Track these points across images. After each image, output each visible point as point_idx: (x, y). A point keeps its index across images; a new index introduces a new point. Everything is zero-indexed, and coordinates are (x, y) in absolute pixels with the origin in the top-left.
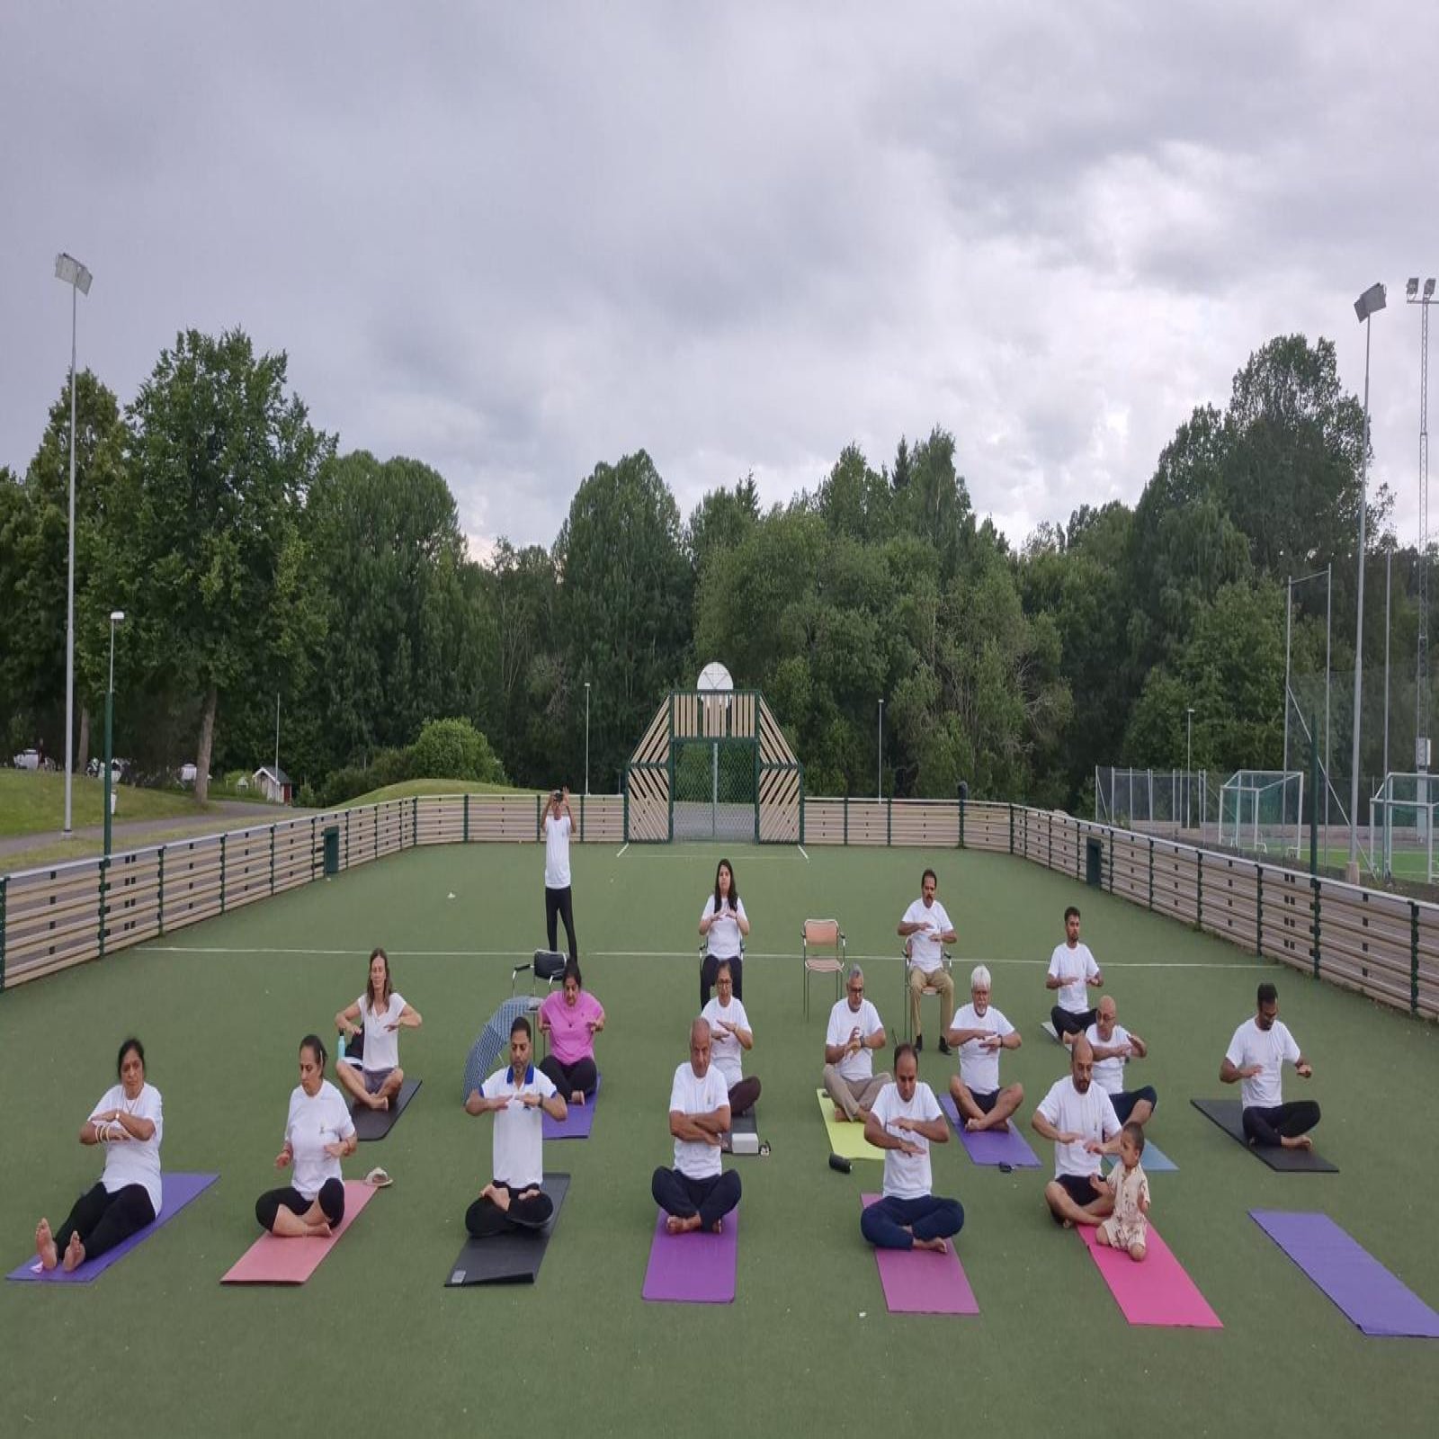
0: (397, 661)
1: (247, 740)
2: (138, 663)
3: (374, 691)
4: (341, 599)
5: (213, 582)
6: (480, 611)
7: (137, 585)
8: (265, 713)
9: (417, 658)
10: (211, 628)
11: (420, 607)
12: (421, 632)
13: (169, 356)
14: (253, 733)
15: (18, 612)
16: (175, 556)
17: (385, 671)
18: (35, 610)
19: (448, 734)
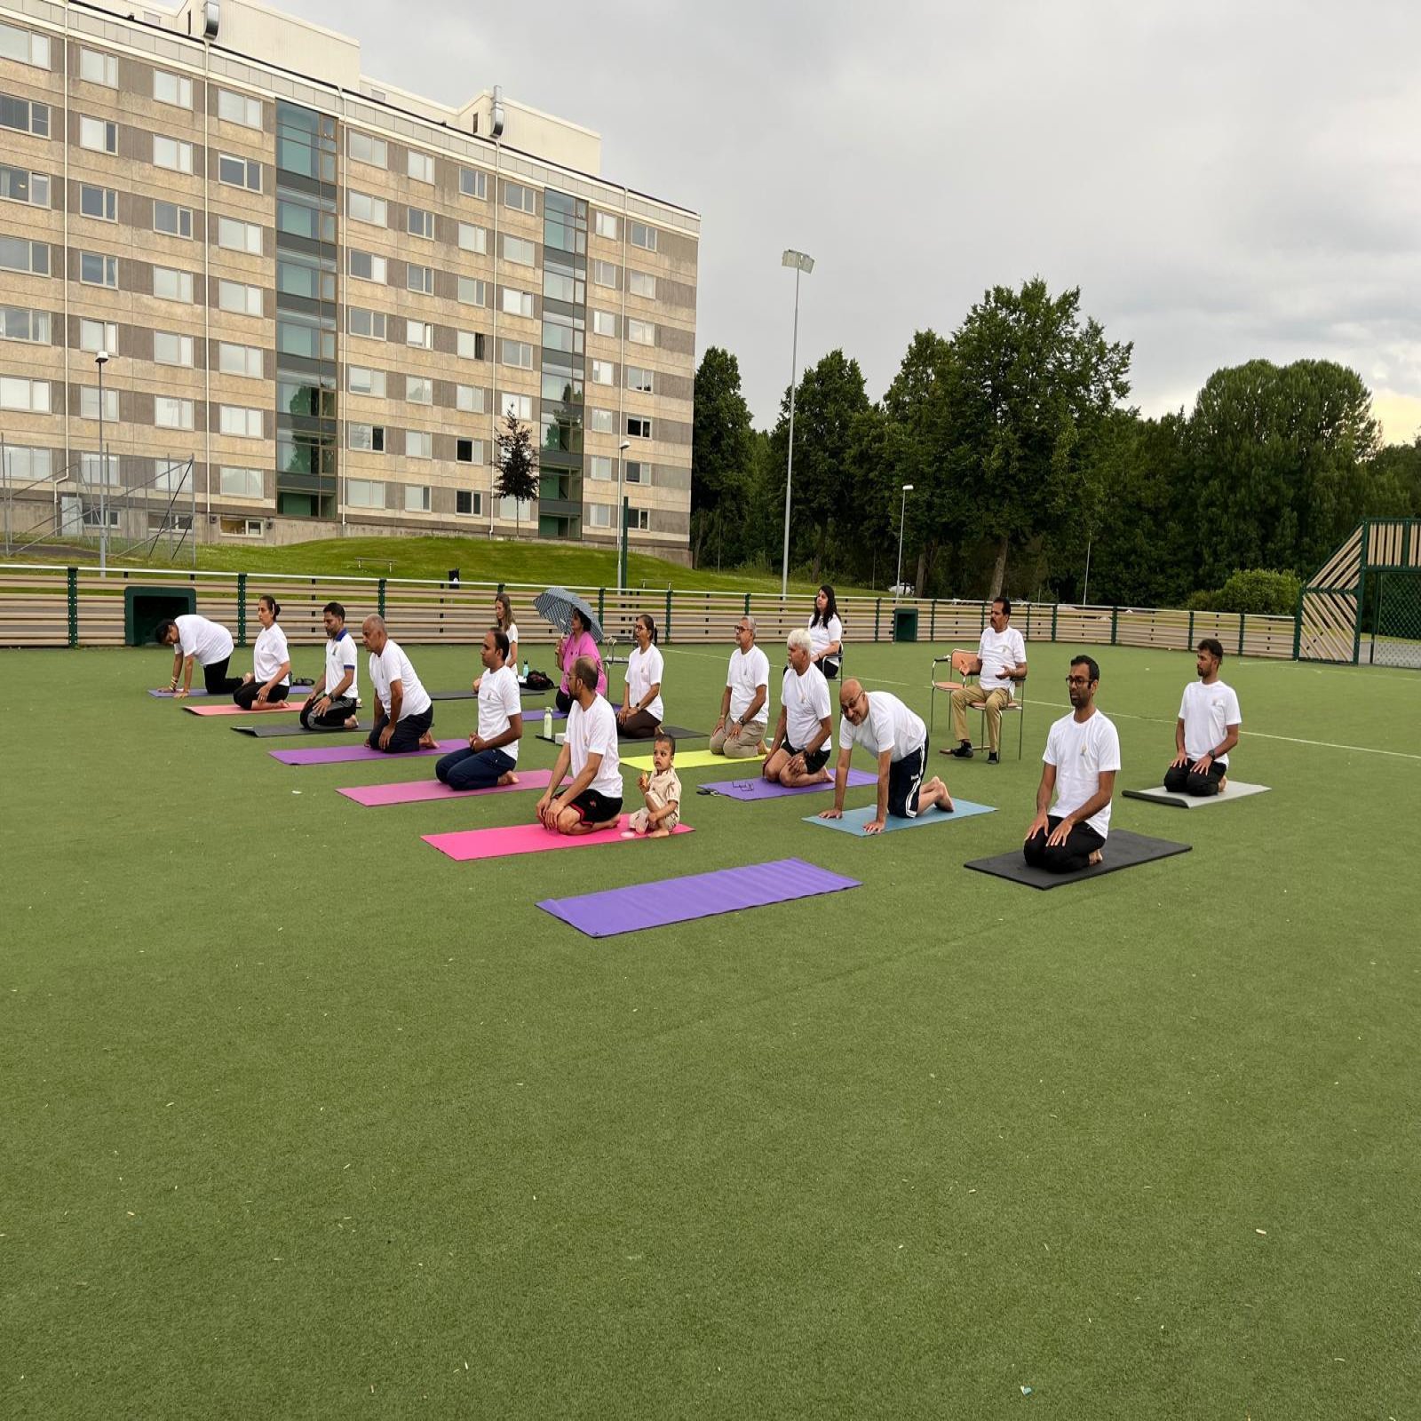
0: (1279, 530)
1: (1120, 590)
2: (933, 519)
3: (1252, 555)
5: (993, 461)
6: (1386, 486)
7: (935, 468)
8: (1137, 570)
9: (1304, 527)
10: (994, 496)
11: (1311, 485)
12: (1310, 505)
13: (979, 308)
14: (1125, 584)
15: (872, 493)
16: (965, 447)
17: (1265, 539)
18: (880, 490)
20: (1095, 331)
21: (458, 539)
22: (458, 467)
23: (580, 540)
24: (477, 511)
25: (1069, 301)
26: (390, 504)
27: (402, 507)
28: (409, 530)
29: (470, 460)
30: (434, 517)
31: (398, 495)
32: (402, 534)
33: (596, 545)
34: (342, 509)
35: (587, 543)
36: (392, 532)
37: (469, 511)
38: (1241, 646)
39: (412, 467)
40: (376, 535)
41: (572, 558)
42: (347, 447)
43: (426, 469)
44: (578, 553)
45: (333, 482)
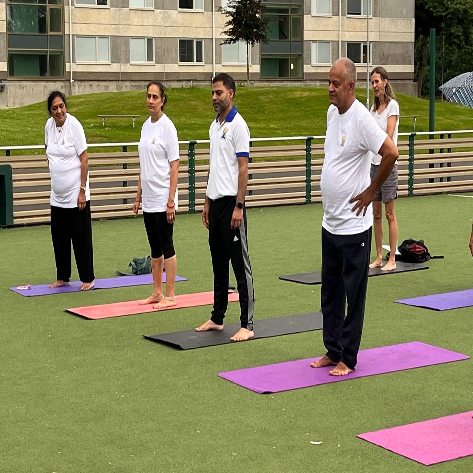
21: (193, 88)
22: (180, 15)
23: (301, 80)
24: (199, 60)
26: (115, 59)
27: (127, 61)
28: (134, 84)
29: (192, 8)
30: (158, 68)
31: (123, 48)
32: (127, 87)
33: (318, 83)
34: (70, 67)
35: (308, 83)
36: (119, 88)
37: (192, 60)
39: (136, 19)
40: (102, 90)
41: (309, 99)
42: (73, 5)
43: (149, 20)
44: (315, 93)
45: (61, 40)
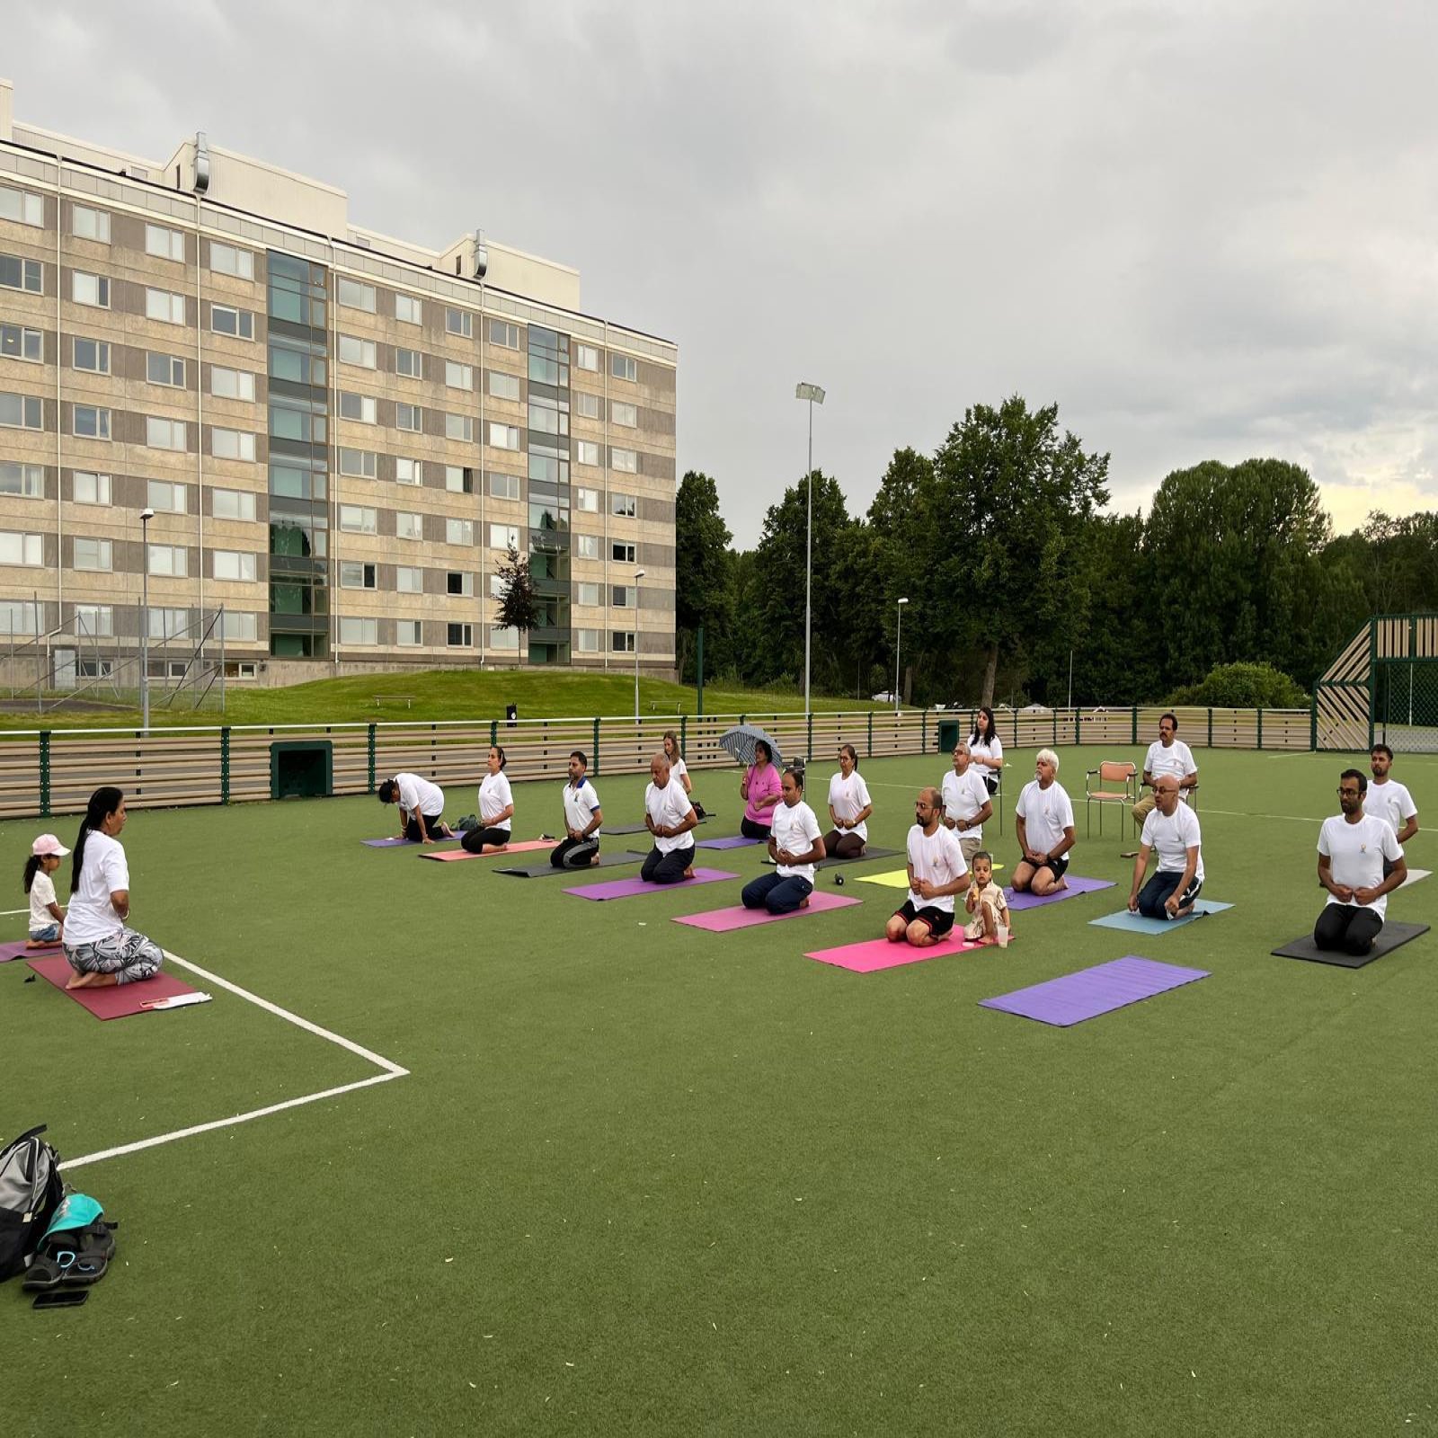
0: (1240, 623)
4: (1182, 581)
5: (984, 572)
6: (1340, 576)
7: (926, 580)
9: (1264, 619)
10: (985, 605)
11: (1268, 578)
12: (1268, 598)
13: (960, 426)
16: (955, 558)
19: (1238, 674)
20: (1073, 443)
21: (466, 672)
22: (449, 600)
23: (569, 665)
24: (468, 643)
25: (1048, 416)
26: (382, 640)
27: (395, 643)
28: (401, 665)
29: (460, 592)
30: (425, 651)
31: (390, 630)
32: (393, 669)
33: (585, 669)
34: (335, 648)
35: (576, 668)
36: (385, 668)
37: (461, 644)
38: (1260, 740)
39: (404, 602)
40: (368, 672)
41: (580, 684)
42: (339, 586)
43: (417, 603)
44: (585, 679)
45: (326, 621)
